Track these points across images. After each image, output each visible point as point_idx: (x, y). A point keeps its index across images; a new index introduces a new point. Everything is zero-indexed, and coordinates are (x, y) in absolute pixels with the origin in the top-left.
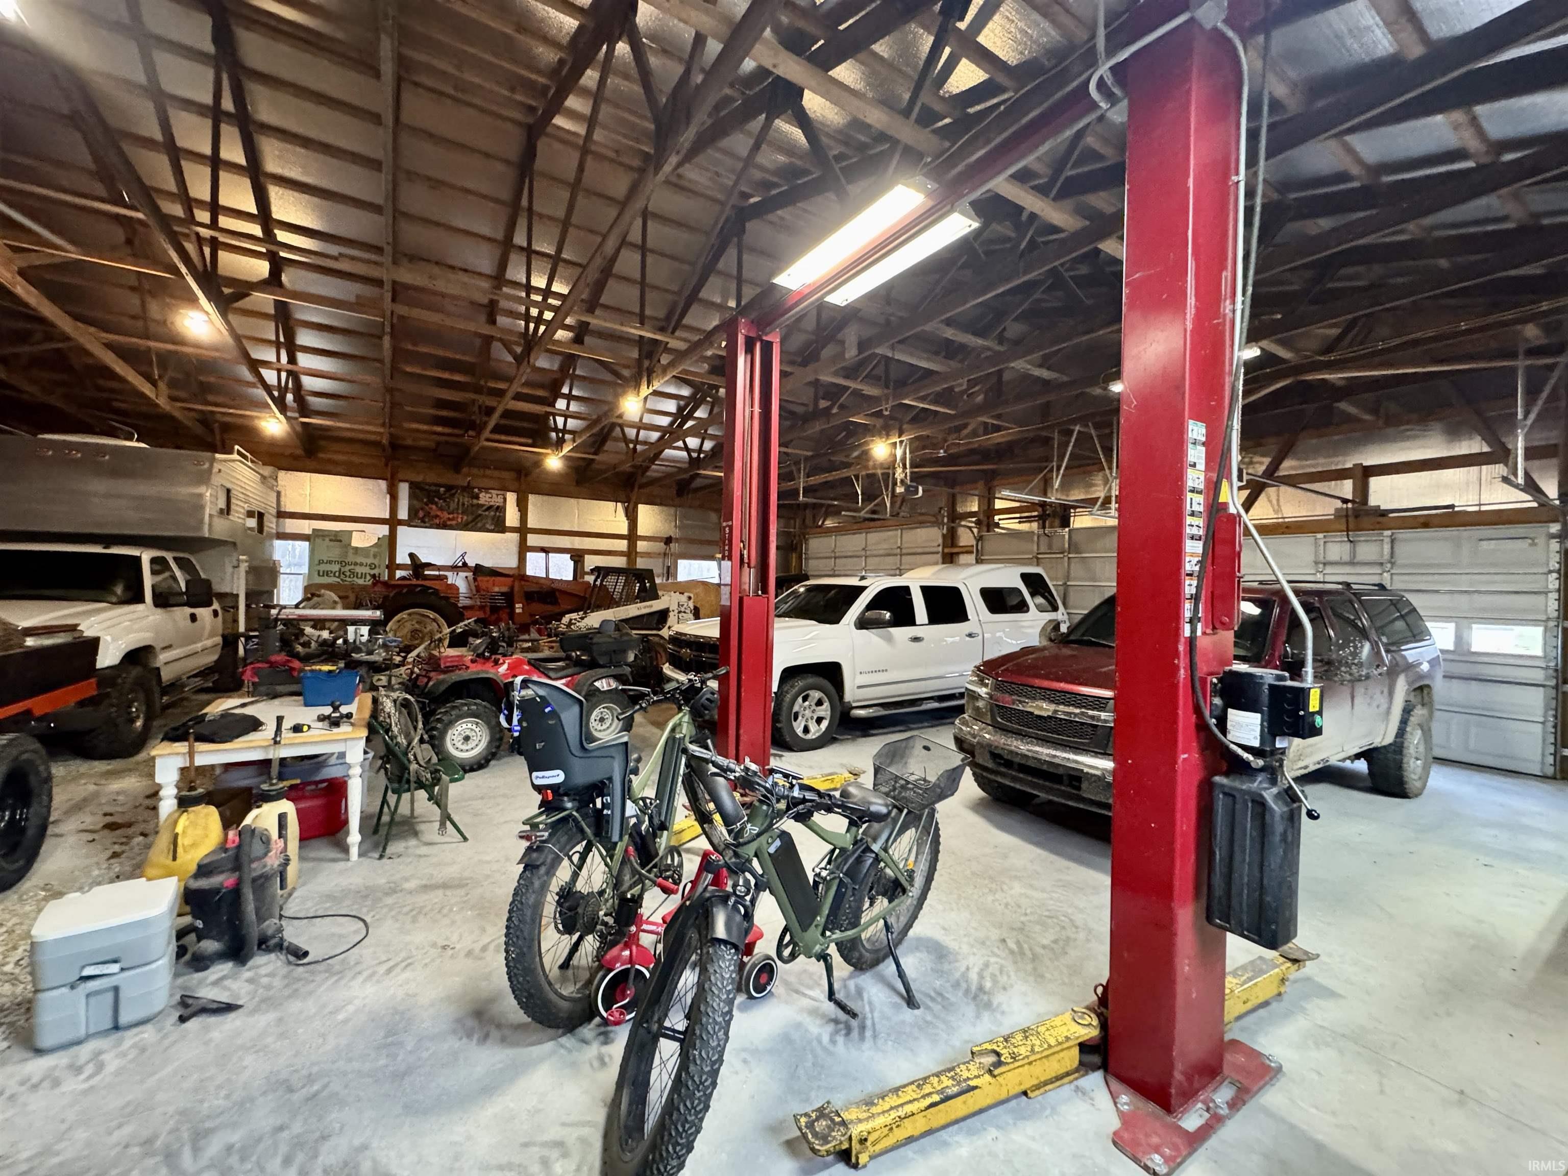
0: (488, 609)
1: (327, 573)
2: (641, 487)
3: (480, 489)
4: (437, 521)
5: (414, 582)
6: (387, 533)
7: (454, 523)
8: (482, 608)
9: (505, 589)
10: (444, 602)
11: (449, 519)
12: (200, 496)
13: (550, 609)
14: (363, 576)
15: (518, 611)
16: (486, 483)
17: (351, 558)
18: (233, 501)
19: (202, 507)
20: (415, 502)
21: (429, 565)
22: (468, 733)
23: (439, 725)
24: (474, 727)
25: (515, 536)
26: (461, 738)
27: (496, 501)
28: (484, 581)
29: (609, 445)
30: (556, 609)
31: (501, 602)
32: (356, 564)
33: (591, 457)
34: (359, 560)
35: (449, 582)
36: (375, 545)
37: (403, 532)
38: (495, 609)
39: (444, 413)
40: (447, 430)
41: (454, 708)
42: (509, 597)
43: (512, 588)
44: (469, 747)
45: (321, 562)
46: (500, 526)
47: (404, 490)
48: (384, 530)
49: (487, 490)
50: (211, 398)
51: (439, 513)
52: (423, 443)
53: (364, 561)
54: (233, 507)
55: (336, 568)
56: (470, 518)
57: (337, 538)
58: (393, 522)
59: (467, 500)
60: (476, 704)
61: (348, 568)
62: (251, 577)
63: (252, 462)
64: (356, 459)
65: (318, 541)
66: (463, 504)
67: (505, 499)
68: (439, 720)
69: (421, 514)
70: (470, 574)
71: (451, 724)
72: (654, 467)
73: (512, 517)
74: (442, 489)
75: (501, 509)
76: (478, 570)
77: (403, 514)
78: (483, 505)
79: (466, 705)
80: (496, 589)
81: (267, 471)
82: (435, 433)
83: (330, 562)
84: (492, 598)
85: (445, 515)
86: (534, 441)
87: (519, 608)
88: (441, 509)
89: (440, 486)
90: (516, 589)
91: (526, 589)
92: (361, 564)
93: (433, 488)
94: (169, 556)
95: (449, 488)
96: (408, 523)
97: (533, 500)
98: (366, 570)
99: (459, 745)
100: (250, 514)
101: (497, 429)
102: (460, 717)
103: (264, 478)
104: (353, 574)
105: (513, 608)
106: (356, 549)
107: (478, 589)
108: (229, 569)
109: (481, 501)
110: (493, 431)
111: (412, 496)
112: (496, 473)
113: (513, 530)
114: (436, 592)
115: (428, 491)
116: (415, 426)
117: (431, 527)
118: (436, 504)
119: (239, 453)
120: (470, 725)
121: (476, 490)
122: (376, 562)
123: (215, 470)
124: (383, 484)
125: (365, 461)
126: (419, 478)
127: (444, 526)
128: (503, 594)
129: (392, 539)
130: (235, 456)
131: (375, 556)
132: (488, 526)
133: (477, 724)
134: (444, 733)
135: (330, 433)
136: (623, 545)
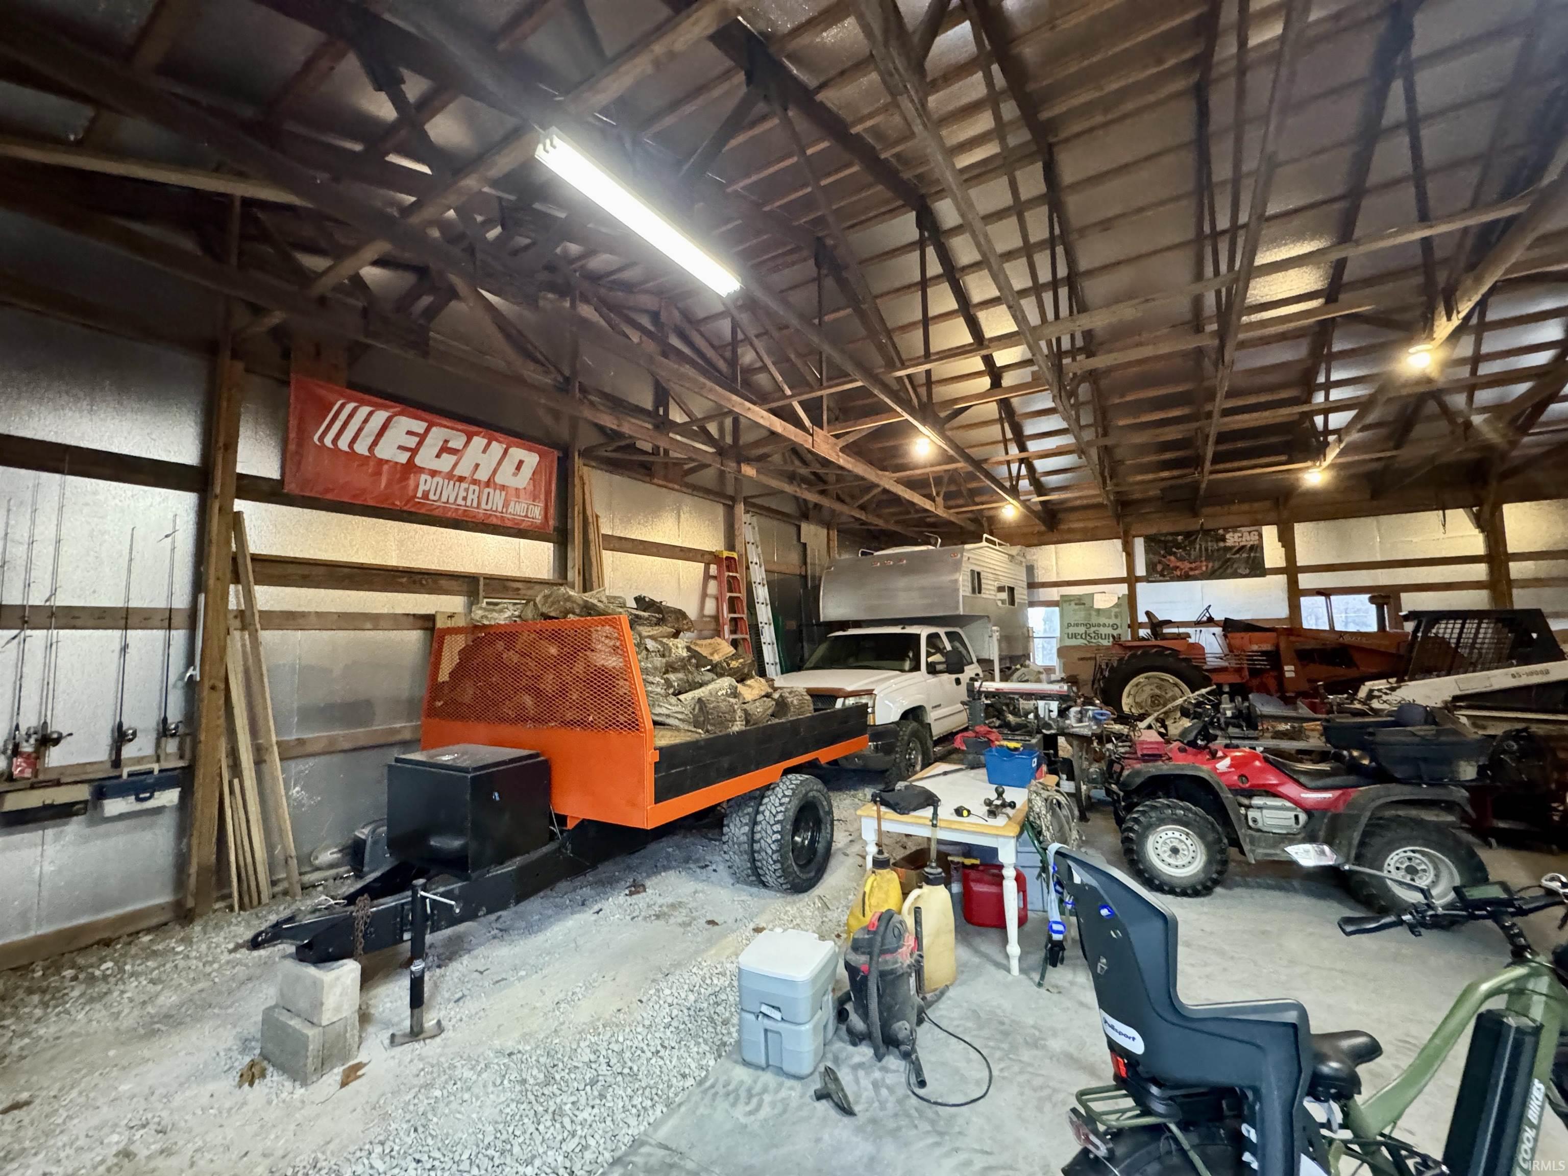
0: (1246, 673)
1: (1074, 636)
2: (1504, 476)
3: (1226, 530)
4: (1178, 573)
5: (1153, 642)
6: (1126, 592)
7: (1197, 572)
8: (1239, 670)
9: (1267, 647)
10: (1184, 664)
11: (1191, 569)
12: (956, 581)
13: (1342, 672)
14: (1107, 636)
15: (1288, 675)
16: (1234, 520)
17: (1094, 620)
18: (983, 581)
19: (957, 590)
20: (1151, 556)
21: (1168, 623)
22: (1176, 844)
23: (1136, 827)
24: (1184, 837)
25: (1282, 579)
26: (1166, 848)
27: (1252, 539)
28: (1239, 638)
29: (1419, 431)
30: (1352, 673)
31: (1262, 664)
32: (1099, 625)
33: (1394, 453)
34: (1103, 620)
35: (1191, 641)
36: (1116, 605)
37: (1142, 588)
38: (1254, 672)
39: (1168, 456)
40: (1176, 473)
41: (1154, 808)
42: (1274, 658)
43: (1277, 646)
44: (1180, 863)
45: (1069, 625)
46: (1257, 568)
47: (1139, 545)
48: (1123, 589)
49: (1235, 528)
50: (977, 499)
51: (1178, 564)
52: (1151, 493)
53: (1107, 621)
54: (983, 586)
55: (1082, 630)
56: (1217, 565)
57: (1080, 601)
58: (1131, 580)
59: (1212, 545)
60: (1182, 808)
61: (1093, 629)
62: (1004, 645)
63: (1000, 544)
64: (1091, 524)
65: (1065, 605)
66: (1206, 550)
67: (1260, 536)
68: (1136, 821)
69: (1159, 568)
70: (1218, 630)
71: (1150, 827)
72: (1526, 439)
73: (1273, 554)
74: (1180, 538)
75: (1257, 548)
76: (1229, 626)
77: (1141, 570)
78: (1231, 548)
79: (1169, 806)
80: (1255, 647)
81: (1015, 550)
82: (1163, 479)
83: (1077, 625)
84: (1250, 659)
85: (1186, 565)
86: (1290, 456)
87: (1289, 671)
88: (1181, 559)
89: (1178, 534)
90: (1283, 645)
91: (1299, 646)
92: (1104, 625)
93: (1170, 538)
94: (941, 631)
95: (1188, 535)
96: (1147, 579)
97: (1302, 532)
98: (1109, 631)
99: (1165, 856)
100: (1001, 589)
101: (1218, 458)
102: (1162, 822)
103: (1012, 557)
104: (1098, 635)
105: (1281, 672)
106: (1098, 610)
107: (1231, 648)
108: (987, 639)
109: (1229, 543)
110: (1214, 461)
111: (1148, 550)
112: (1245, 507)
113: (1276, 571)
114: (1175, 653)
115: (1166, 542)
116: (1139, 478)
117: (1172, 579)
118: (1175, 554)
119: (987, 540)
120: (1177, 834)
121: (1221, 532)
122: (1118, 622)
123: (965, 559)
124: (1118, 543)
125: (1099, 524)
126: (1152, 531)
127: (1186, 577)
128: (1264, 653)
129: (1131, 598)
130: (984, 543)
131: (1116, 617)
132: (1240, 571)
133: (1187, 834)
134: (1143, 837)
135: (1066, 505)
136: (1480, 571)
